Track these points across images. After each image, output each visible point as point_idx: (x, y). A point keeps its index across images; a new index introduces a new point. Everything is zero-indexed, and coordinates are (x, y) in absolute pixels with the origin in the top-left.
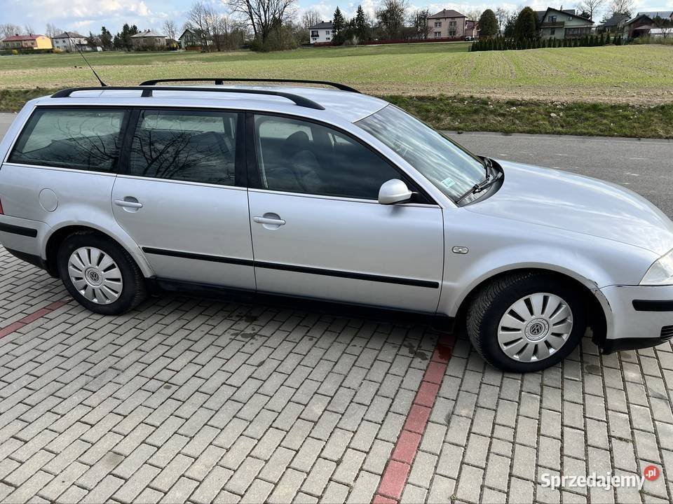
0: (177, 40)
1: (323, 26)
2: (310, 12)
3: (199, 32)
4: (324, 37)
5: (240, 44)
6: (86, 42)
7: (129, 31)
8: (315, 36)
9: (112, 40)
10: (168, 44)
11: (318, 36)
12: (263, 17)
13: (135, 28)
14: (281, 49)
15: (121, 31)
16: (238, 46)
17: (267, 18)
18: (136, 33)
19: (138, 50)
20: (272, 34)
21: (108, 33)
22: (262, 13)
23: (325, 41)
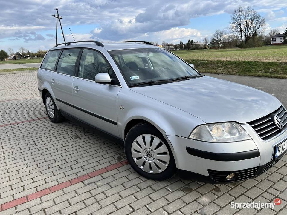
0: (208, 45)
1: (279, 35)
2: (273, 30)
3: (217, 41)
4: (278, 40)
5: (234, 46)
6: (174, 47)
7: (190, 42)
8: (274, 40)
9: (183, 46)
10: (204, 47)
11: (275, 40)
12: (247, 33)
13: (193, 41)
14: (254, 47)
15: (187, 42)
16: (233, 46)
17: (249, 34)
18: (193, 43)
19: (192, 49)
20: (251, 40)
21: (182, 43)
22: (247, 31)
23: (279, 42)
